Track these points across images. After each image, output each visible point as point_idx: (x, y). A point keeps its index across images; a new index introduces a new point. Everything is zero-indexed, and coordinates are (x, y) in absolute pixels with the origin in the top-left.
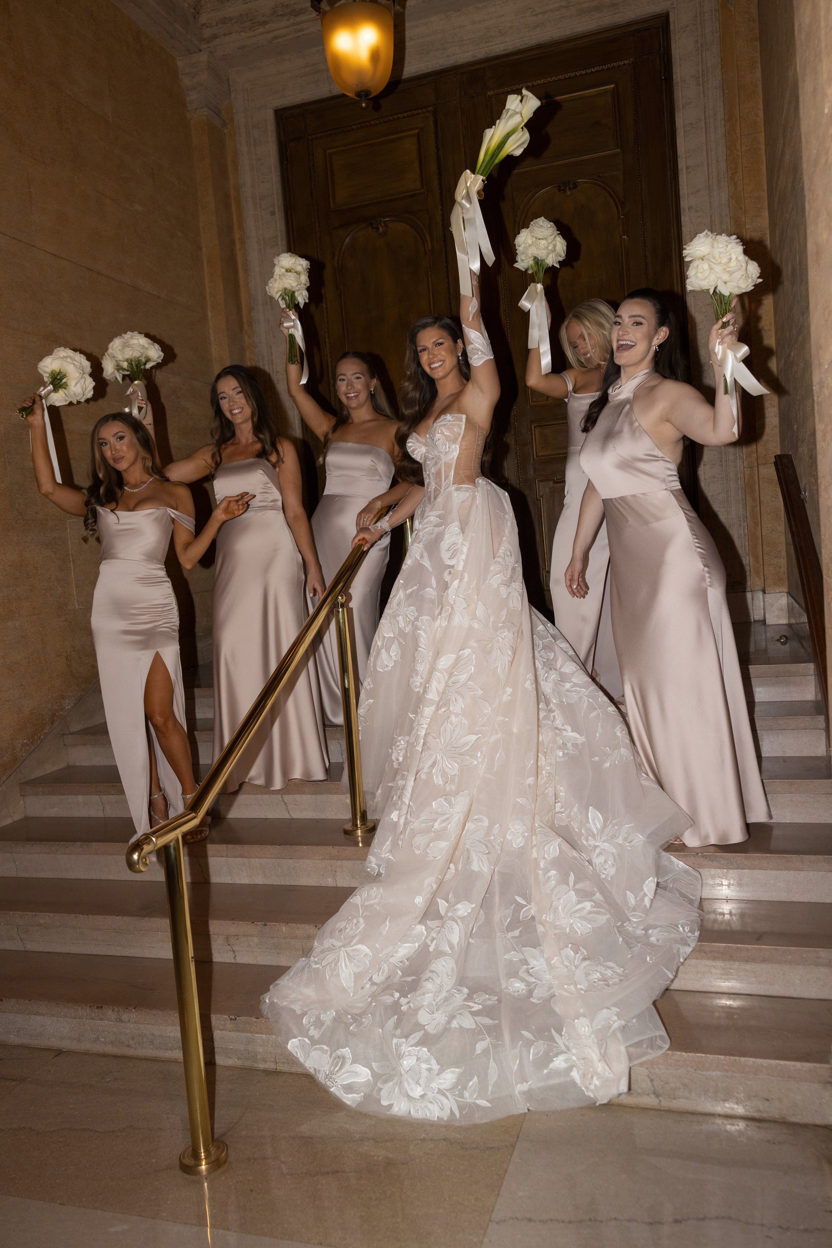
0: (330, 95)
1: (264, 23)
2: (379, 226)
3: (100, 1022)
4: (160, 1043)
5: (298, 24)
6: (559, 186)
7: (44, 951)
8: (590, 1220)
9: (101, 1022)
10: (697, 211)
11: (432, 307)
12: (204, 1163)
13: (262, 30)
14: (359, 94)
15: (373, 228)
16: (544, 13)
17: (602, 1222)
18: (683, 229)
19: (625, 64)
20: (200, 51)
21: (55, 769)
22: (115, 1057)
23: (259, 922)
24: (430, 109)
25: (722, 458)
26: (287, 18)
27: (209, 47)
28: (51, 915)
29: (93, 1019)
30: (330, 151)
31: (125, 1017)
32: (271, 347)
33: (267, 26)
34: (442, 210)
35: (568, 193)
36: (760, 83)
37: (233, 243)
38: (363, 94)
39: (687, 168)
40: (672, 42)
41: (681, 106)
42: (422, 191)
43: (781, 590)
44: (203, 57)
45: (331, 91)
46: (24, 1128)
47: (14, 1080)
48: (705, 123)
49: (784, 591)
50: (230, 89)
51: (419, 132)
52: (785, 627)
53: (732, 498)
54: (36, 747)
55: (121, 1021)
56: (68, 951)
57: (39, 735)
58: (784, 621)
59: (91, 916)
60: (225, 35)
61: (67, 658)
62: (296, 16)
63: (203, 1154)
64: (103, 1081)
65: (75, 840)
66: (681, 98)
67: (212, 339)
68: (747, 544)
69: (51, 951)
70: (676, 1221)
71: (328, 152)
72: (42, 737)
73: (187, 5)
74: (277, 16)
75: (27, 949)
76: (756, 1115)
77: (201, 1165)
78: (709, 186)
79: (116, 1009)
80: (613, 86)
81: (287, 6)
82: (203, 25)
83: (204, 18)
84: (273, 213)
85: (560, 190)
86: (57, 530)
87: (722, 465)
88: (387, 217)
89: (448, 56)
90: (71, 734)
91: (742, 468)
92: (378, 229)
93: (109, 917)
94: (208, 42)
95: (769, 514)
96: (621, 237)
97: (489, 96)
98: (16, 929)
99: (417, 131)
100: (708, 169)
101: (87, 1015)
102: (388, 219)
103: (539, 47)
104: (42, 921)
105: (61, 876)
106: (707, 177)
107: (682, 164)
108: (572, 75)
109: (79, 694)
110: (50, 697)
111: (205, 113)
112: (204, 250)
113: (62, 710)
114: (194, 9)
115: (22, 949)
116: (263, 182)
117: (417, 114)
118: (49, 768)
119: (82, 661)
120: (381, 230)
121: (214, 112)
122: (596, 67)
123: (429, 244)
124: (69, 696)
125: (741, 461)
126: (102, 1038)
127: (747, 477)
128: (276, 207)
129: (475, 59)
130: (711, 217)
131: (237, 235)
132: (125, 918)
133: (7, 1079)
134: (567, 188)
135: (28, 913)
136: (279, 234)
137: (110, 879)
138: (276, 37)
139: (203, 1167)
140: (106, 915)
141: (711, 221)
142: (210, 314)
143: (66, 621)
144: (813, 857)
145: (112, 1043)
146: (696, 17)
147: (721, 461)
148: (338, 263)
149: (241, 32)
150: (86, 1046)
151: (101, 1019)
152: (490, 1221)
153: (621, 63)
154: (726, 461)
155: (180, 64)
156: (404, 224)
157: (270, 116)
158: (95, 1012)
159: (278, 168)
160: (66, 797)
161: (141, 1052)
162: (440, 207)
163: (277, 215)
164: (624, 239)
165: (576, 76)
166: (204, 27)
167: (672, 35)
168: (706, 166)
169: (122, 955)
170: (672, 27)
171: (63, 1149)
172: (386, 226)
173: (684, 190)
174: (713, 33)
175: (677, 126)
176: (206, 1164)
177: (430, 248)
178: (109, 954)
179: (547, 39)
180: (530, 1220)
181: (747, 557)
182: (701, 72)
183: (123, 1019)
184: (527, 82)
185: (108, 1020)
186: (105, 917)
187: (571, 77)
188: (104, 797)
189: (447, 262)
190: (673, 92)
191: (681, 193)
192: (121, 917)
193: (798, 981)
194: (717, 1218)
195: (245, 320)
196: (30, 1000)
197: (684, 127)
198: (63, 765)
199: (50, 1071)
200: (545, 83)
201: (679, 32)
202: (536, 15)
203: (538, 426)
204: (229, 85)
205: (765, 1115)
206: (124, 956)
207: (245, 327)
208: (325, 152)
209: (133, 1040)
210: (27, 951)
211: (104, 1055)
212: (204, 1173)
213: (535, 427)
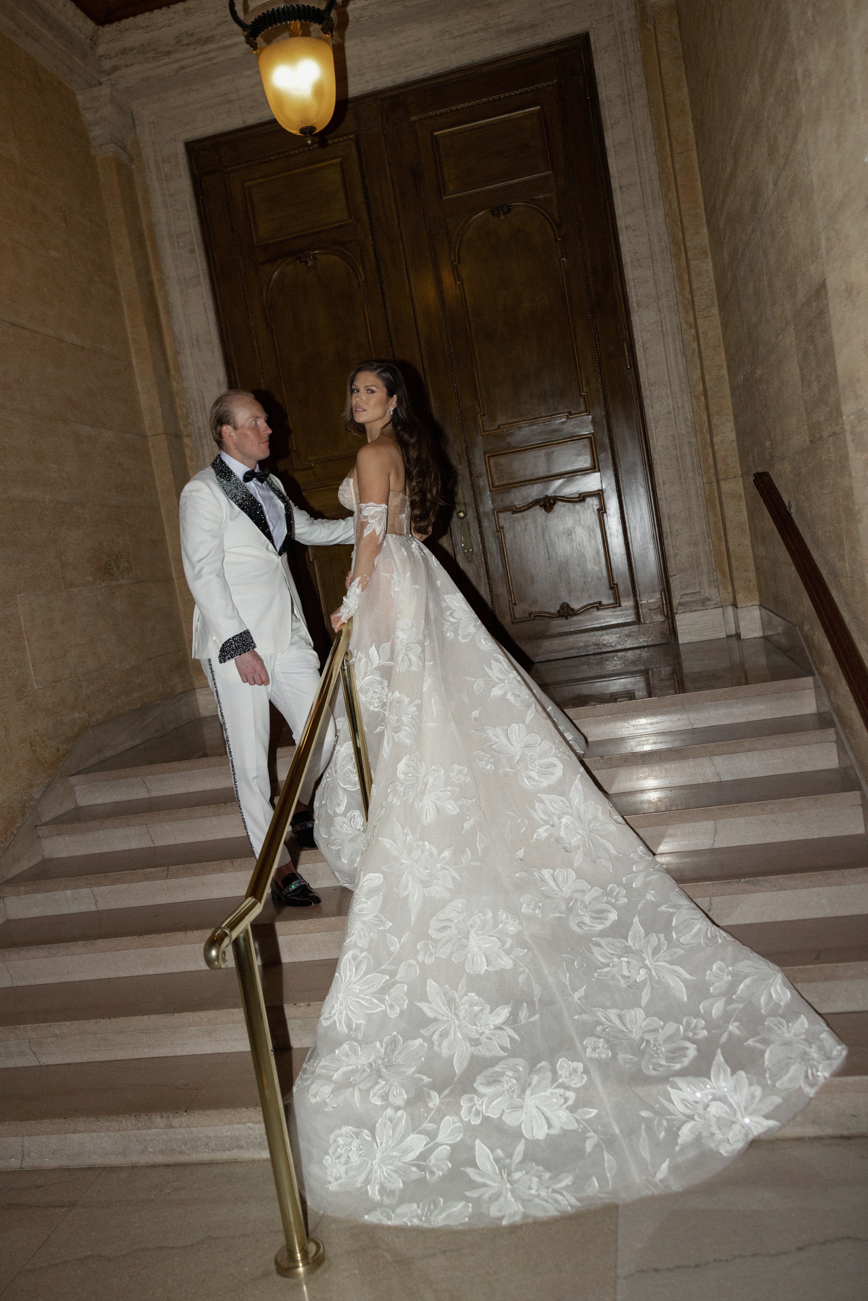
0: (244, 126)
1: (169, 53)
2: (308, 259)
3: (147, 1131)
4: (216, 1145)
5: (206, 53)
6: (493, 211)
7: (62, 1063)
8: (715, 1261)
9: (149, 1132)
10: (634, 230)
11: (371, 339)
12: (301, 1265)
13: (167, 60)
14: (303, 131)
15: (301, 262)
16: (461, 36)
17: (727, 1261)
18: (622, 248)
19: (548, 86)
20: (100, 84)
21: (31, 864)
22: (168, 1166)
23: (302, 1002)
24: (351, 136)
25: (681, 476)
26: (194, 47)
27: (109, 80)
28: (68, 1023)
29: (139, 1129)
30: (249, 183)
31: (176, 1121)
32: (202, 392)
33: (172, 56)
34: (373, 240)
35: (502, 217)
36: (687, 102)
37: (151, 284)
38: (308, 131)
39: (621, 187)
40: (595, 62)
41: (609, 126)
42: (350, 221)
43: (752, 603)
44: (106, 91)
45: (244, 122)
46: (92, 1256)
47: (63, 1207)
48: (635, 142)
49: (756, 604)
50: (134, 122)
51: (341, 161)
52: (760, 640)
53: (695, 515)
54: (10, 844)
55: (171, 1126)
56: (89, 1060)
57: (12, 830)
58: (759, 634)
59: (114, 1020)
60: (127, 66)
61: (31, 743)
62: (203, 45)
63: (299, 1255)
64: (163, 1193)
65: (74, 939)
66: (608, 118)
67: (139, 388)
68: (713, 560)
69: (70, 1062)
70: (800, 1249)
71: (247, 184)
72: (14, 832)
73: (83, 36)
74: (183, 45)
75: (42, 1063)
76: (845, 1133)
77: (298, 1267)
78: (644, 205)
79: (165, 1115)
80: (538, 107)
81: (192, 35)
82: (101, 56)
83: (101, 49)
84: (192, 251)
85: (494, 215)
86: (8, 607)
87: (681, 483)
88: (315, 249)
89: (367, 82)
90: (43, 825)
91: (702, 484)
92: (306, 262)
93: (134, 1017)
94: (109, 74)
95: (734, 528)
96: (560, 259)
97: (412, 121)
98: (28, 1044)
99: (340, 160)
100: (642, 188)
101: (132, 1125)
102: (317, 252)
103: (460, 70)
104: (58, 1032)
105: (62, 980)
106: (641, 196)
107: (615, 184)
108: (496, 97)
109: (47, 781)
110: (18, 788)
111: (112, 149)
112: (122, 293)
113: (31, 800)
114: (91, 39)
115: (37, 1064)
116: (179, 219)
117: (338, 142)
118: (25, 865)
119: (46, 745)
120: (310, 264)
121: (120, 147)
122: (520, 88)
123: (363, 275)
124: (37, 785)
125: (700, 477)
126: (151, 1148)
127: (707, 493)
128: (195, 245)
129: (394, 84)
130: (649, 236)
131: (155, 277)
132: (152, 1017)
133: (54, 1207)
134: (501, 212)
135: (41, 1025)
136: (201, 273)
137: (119, 976)
138: (183, 68)
139: (301, 1269)
140: (130, 1016)
141: (649, 240)
142: (134, 361)
143: (26, 704)
144: (854, 871)
145: (162, 1152)
146: (617, 36)
147: (680, 479)
148: (267, 300)
149: (144, 62)
150: (135, 1159)
151: (149, 1128)
152: (617, 1277)
153: (545, 84)
154: (685, 479)
155: (80, 98)
156: (334, 256)
157: (181, 149)
158: (141, 1122)
159: (194, 204)
160: (52, 893)
161: (196, 1157)
162: (371, 237)
163: (197, 252)
164: (563, 261)
165: (500, 98)
166: (103, 58)
167: (594, 55)
168: (639, 184)
169: (152, 1056)
170: (593, 48)
171: (142, 1272)
172: (315, 259)
173: (619, 209)
174: (635, 53)
175: (607, 146)
176: (303, 1266)
177: (363, 279)
178: (137, 1057)
179: (468, 62)
180: (656, 1270)
181: (715, 573)
182: (626, 91)
183: (174, 1125)
184: (450, 106)
185: (156, 1128)
186: (130, 1018)
187: (494, 100)
188: (95, 889)
189: (383, 293)
190: (600, 112)
191: (617, 213)
192: (147, 1016)
193: (860, 995)
194: (837, 1239)
195: (171, 364)
196: (66, 1118)
197: (614, 146)
198: (38, 859)
199: (100, 1191)
200: (470, 107)
201: (600, 52)
202: (455, 38)
203: (492, 456)
204: (133, 119)
205: (853, 1132)
206: (153, 1058)
207: (172, 372)
208: (243, 184)
209: (185, 1145)
210: (42, 1066)
211: (154, 1166)
212: (303, 1275)
213: (489, 457)
